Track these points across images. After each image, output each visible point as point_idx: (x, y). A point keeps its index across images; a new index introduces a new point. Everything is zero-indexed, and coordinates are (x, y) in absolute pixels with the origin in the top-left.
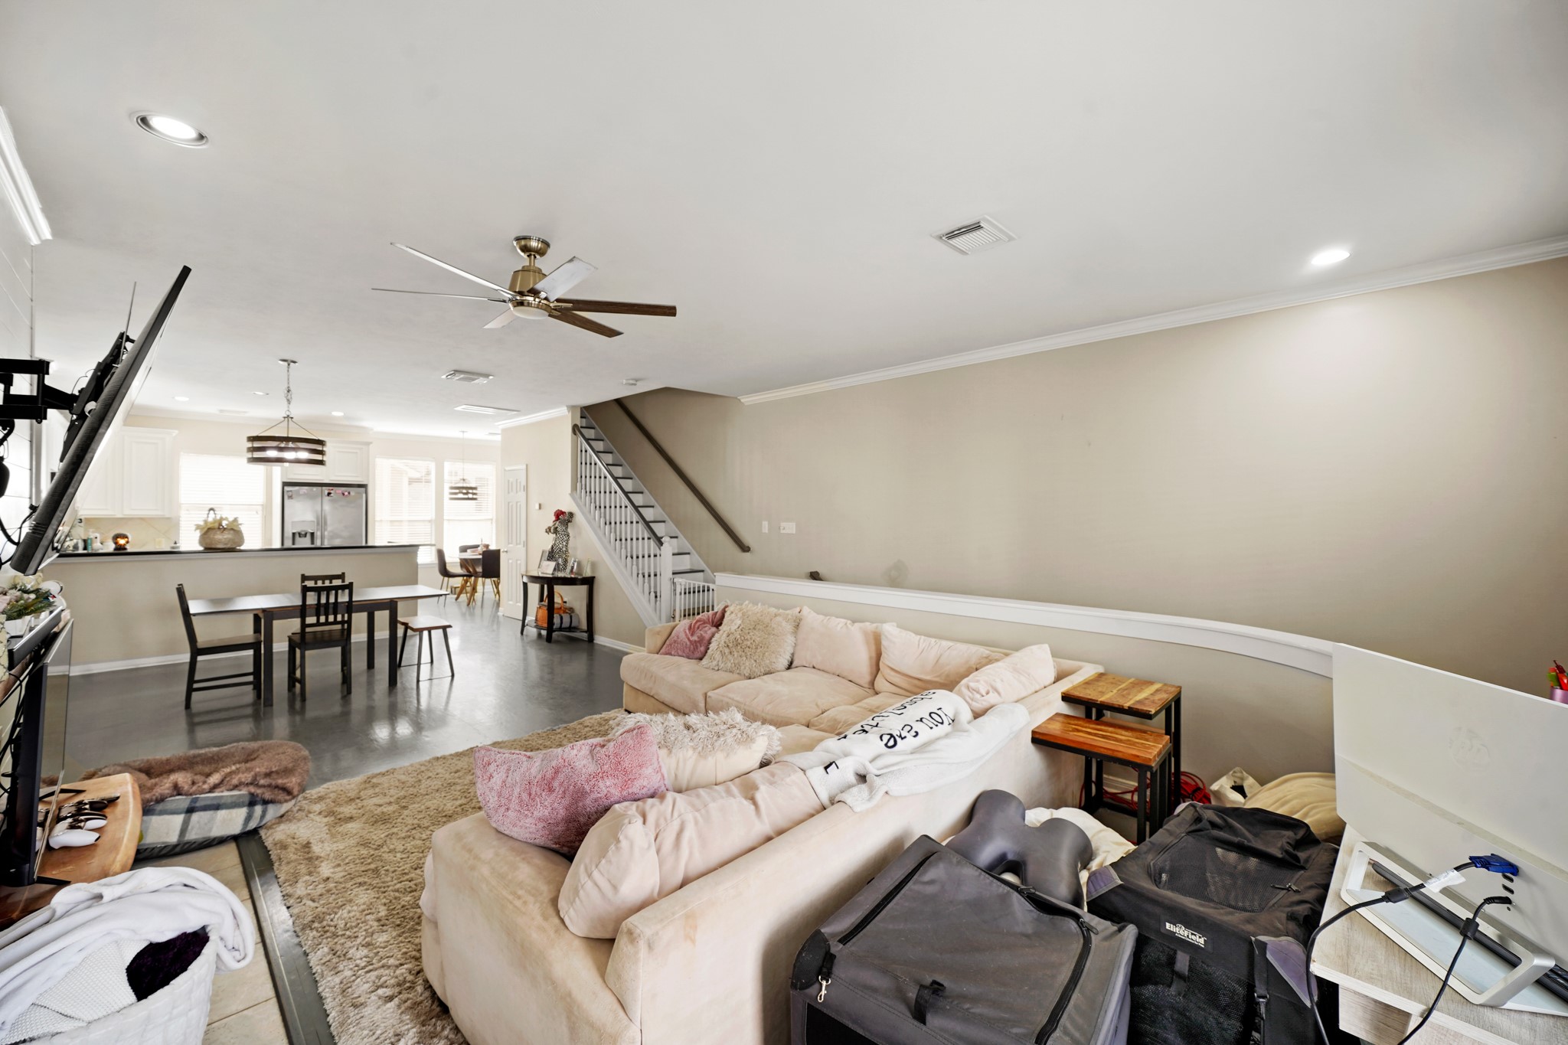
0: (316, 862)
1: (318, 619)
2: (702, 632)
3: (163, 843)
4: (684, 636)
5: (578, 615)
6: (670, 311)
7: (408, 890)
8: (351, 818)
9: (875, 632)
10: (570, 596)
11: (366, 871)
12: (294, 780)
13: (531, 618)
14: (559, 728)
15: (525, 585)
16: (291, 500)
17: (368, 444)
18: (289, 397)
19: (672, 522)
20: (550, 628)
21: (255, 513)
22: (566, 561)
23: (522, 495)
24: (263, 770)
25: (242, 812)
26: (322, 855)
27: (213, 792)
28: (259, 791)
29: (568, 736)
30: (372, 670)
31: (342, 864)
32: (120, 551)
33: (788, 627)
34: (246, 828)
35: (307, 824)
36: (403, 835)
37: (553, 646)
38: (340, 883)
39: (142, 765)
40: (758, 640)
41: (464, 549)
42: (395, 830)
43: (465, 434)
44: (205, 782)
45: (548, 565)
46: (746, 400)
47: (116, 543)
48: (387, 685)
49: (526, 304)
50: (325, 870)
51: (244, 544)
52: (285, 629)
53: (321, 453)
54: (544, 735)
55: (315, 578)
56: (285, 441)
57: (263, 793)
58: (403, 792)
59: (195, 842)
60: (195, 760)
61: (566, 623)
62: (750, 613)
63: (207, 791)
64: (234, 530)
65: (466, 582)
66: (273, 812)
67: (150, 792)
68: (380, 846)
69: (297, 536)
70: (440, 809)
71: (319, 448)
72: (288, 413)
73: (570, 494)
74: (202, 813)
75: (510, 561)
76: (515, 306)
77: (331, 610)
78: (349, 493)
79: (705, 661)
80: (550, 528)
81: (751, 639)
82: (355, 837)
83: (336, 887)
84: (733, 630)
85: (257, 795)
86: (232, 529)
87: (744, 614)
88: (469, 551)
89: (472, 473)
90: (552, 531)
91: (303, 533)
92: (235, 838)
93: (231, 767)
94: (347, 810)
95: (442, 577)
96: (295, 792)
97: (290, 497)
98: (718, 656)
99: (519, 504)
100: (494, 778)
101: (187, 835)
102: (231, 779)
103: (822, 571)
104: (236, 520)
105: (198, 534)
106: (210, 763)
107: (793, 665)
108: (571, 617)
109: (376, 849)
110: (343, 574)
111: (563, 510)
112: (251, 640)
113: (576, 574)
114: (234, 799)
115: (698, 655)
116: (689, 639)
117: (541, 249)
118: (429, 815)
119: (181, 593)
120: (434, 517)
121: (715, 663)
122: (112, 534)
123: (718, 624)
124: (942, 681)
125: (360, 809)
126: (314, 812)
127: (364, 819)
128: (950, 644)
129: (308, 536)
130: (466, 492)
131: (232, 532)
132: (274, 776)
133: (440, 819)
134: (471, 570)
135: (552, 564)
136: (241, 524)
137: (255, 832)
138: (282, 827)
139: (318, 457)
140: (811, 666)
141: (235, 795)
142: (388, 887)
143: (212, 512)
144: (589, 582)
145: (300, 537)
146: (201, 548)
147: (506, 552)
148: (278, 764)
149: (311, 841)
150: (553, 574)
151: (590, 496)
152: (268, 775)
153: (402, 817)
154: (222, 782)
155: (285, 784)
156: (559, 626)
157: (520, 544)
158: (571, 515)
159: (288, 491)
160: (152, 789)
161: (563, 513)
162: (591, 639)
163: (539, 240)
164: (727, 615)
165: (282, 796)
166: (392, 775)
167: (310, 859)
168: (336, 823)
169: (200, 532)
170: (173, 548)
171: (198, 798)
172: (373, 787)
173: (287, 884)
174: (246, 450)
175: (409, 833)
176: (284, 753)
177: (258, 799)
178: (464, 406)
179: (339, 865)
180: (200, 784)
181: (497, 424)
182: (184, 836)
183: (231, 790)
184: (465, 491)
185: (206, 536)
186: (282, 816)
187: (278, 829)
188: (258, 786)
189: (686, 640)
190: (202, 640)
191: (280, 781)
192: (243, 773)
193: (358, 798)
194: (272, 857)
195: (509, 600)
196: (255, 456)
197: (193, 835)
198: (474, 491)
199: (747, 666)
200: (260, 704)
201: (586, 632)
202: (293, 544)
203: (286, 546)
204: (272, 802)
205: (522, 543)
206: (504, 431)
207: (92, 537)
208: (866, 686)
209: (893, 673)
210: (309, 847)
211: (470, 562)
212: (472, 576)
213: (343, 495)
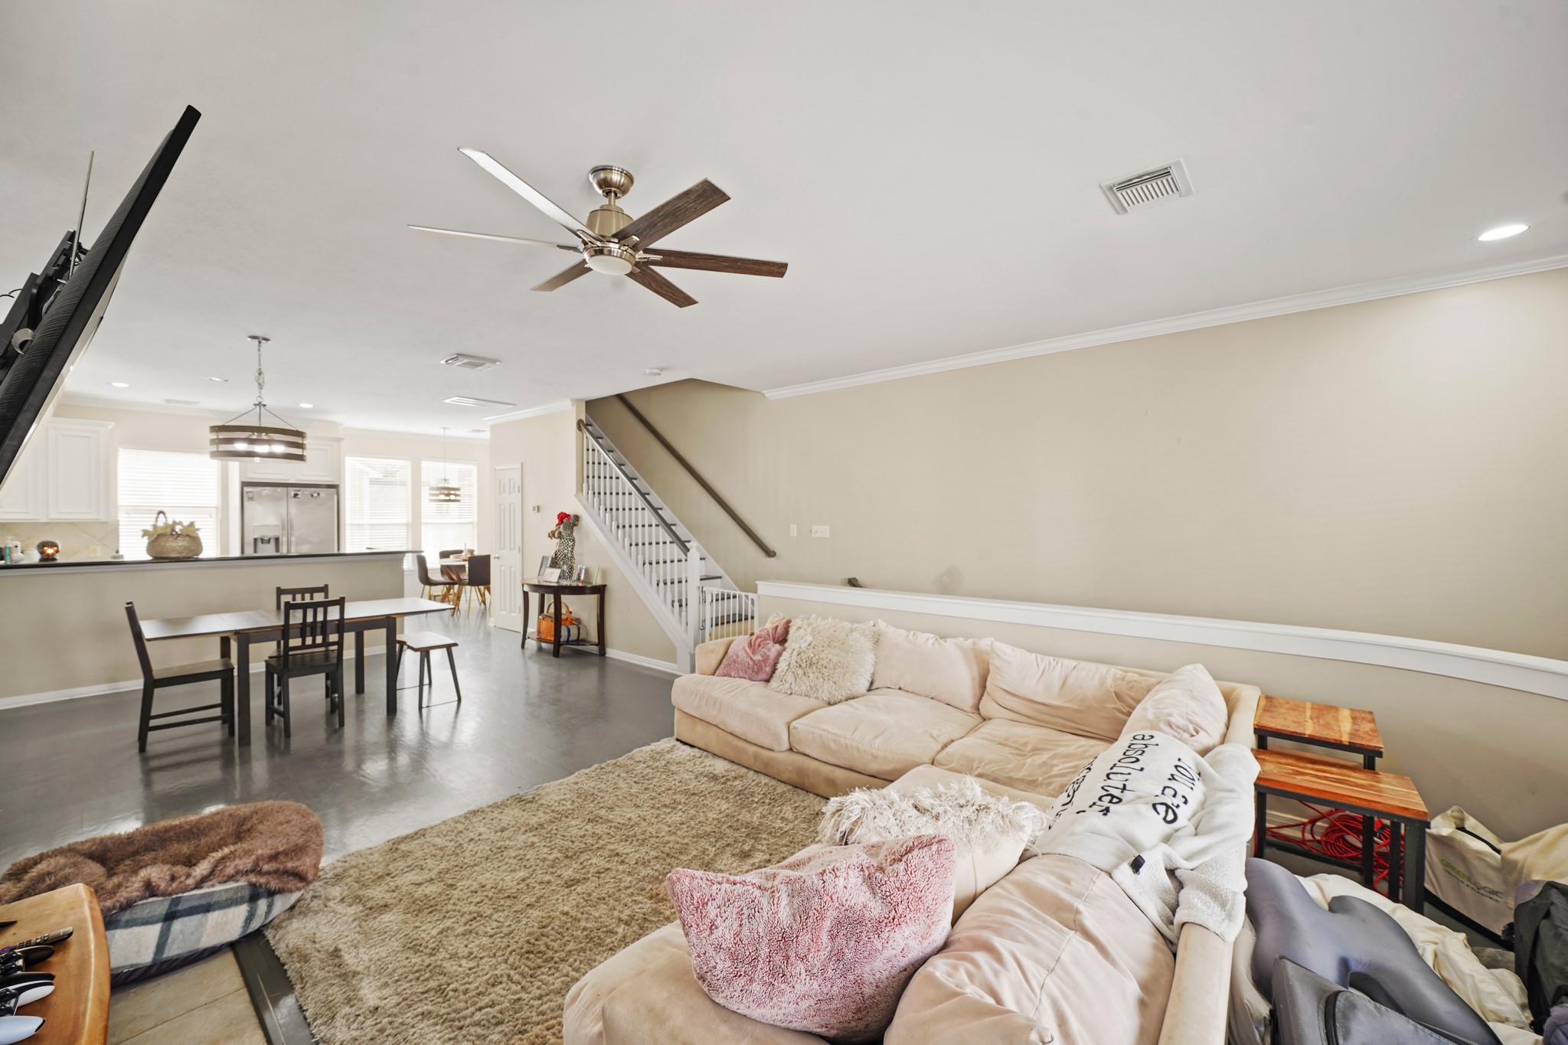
0: (354, 982)
1: (304, 641)
2: (764, 650)
3: (132, 966)
4: (745, 655)
5: (586, 627)
6: (777, 270)
7: (493, 1021)
8: (386, 906)
9: (974, 649)
10: (581, 607)
11: (426, 992)
12: (308, 860)
13: (532, 629)
14: (608, 765)
15: (526, 594)
16: (250, 502)
17: (339, 440)
18: (261, 380)
19: (683, 524)
20: (557, 643)
21: (208, 516)
22: (571, 568)
23: (517, 496)
24: (267, 851)
25: (243, 910)
26: (360, 969)
27: (201, 888)
28: (262, 880)
29: (622, 775)
30: (362, 696)
31: (390, 981)
32: (47, 562)
33: (868, 644)
34: (246, 930)
35: (329, 918)
36: (462, 929)
37: (560, 661)
38: (396, 1016)
39: (94, 848)
40: (835, 659)
41: (445, 555)
42: (448, 923)
43: (447, 431)
44: (188, 876)
45: (552, 573)
46: (771, 394)
47: (42, 553)
48: (385, 713)
49: (606, 252)
50: (369, 994)
51: (204, 551)
52: (262, 654)
53: (301, 446)
54: (594, 775)
55: (293, 592)
56: (258, 432)
57: (268, 882)
58: (445, 863)
59: (177, 959)
60: (167, 835)
61: (574, 636)
62: (821, 628)
63: (193, 886)
64: (191, 536)
65: (449, 590)
66: (281, 904)
67: (111, 898)
68: (434, 952)
69: (259, 542)
70: (499, 887)
71: (299, 440)
72: (259, 400)
73: (575, 496)
74: (186, 919)
75: (503, 568)
76: (592, 256)
77: (319, 630)
78: (318, 494)
79: (774, 683)
80: (553, 533)
81: (827, 657)
82: (398, 936)
83: (391, 1023)
84: (803, 648)
85: (260, 885)
86: (188, 535)
87: (813, 630)
88: (451, 556)
89: (452, 473)
90: (556, 535)
91: (266, 539)
92: (232, 946)
93: (222, 849)
94: (378, 893)
95: (423, 585)
96: (310, 877)
97: (251, 499)
98: (790, 678)
99: (512, 506)
100: (720, 929)
101: (166, 951)
102: (225, 866)
103: (861, 578)
104: (192, 524)
105: (146, 540)
106: (189, 839)
107: (874, 687)
108: (579, 629)
109: (431, 955)
110: (326, 586)
111: (568, 513)
112: (219, 668)
113: (583, 582)
114: (230, 895)
115: (764, 676)
116: (751, 659)
117: (623, 185)
118: (487, 896)
119: (131, 612)
120: (410, 521)
121: (787, 686)
122: (37, 542)
123: (782, 640)
124: (1076, 707)
125: (393, 891)
126: (334, 899)
127: (402, 907)
128: (1074, 663)
129: (272, 542)
130: (448, 494)
131: (187, 538)
132: (282, 858)
133: (502, 902)
134: (454, 577)
135: (557, 572)
136: (198, 530)
137: (259, 933)
138: (296, 924)
139: (297, 451)
140: (897, 687)
141: (231, 889)
142: (465, 1018)
143: (161, 515)
144: (600, 591)
145: (262, 543)
146: (149, 558)
147: (498, 558)
148: (284, 841)
149: (340, 946)
150: (558, 582)
151: (599, 498)
152: (274, 857)
153: (451, 902)
154: (212, 873)
155: (297, 867)
156: (566, 639)
157: (514, 549)
158: (577, 518)
159: (248, 492)
160: (115, 893)
161: (568, 516)
162: (602, 653)
163: (622, 172)
164: (792, 630)
165: (292, 883)
166: (423, 838)
167: (344, 976)
168: (367, 915)
169: (148, 539)
170: (115, 557)
171: (180, 897)
172: (403, 856)
173: (319, 1022)
174: (208, 442)
175: (468, 927)
176: (288, 822)
177: (261, 890)
178: (455, 398)
179: (386, 984)
180: (183, 878)
181: (485, 419)
182: (163, 953)
183: (225, 882)
184: (446, 492)
185: (156, 544)
186: (292, 908)
187: (289, 928)
188: (260, 873)
189: (749, 659)
190: (158, 669)
191: (290, 865)
192: (240, 858)
193: (388, 875)
194: (289, 973)
195: (501, 610)
196: (220, 449)
197: (172, 951)
198: (457, 492)
199: (826, 691)
200: (233, 742)
201: (597, 645)
202: (255, 552)
203: (246, 554)
204: (281, 891)
205: (517, 548)
206: (493, 427)
207: (10, 545)
208: (969, 710)
209: (1009, 697)
210: (340, 957)
211: (453, 569)
212: (456, 584)
213: (312, 495)
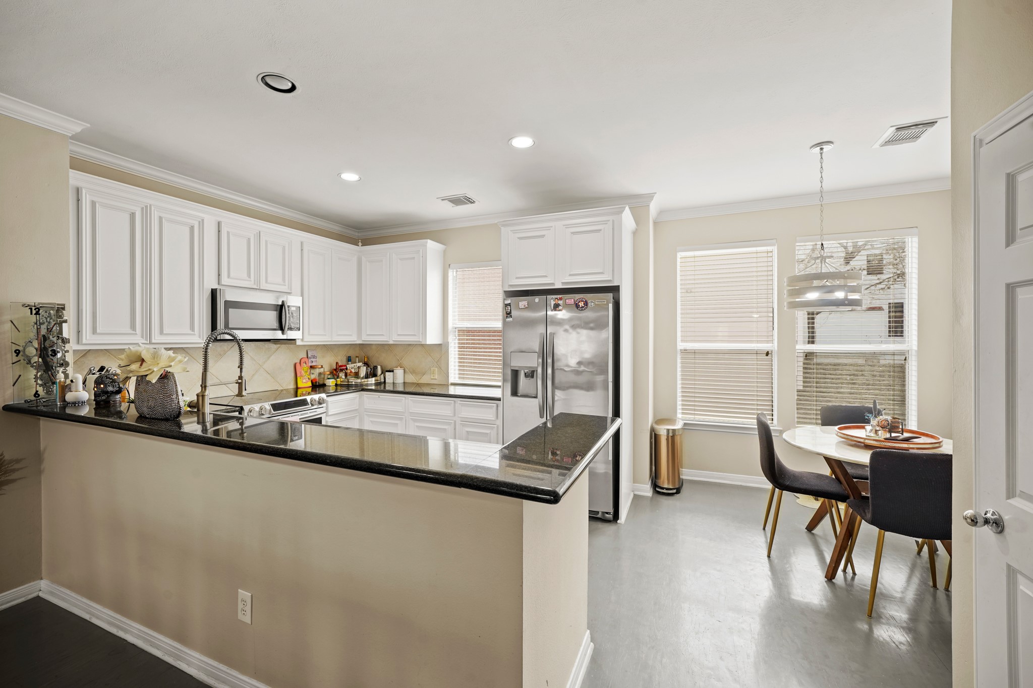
97: (509, 313)
213: (577, 306)
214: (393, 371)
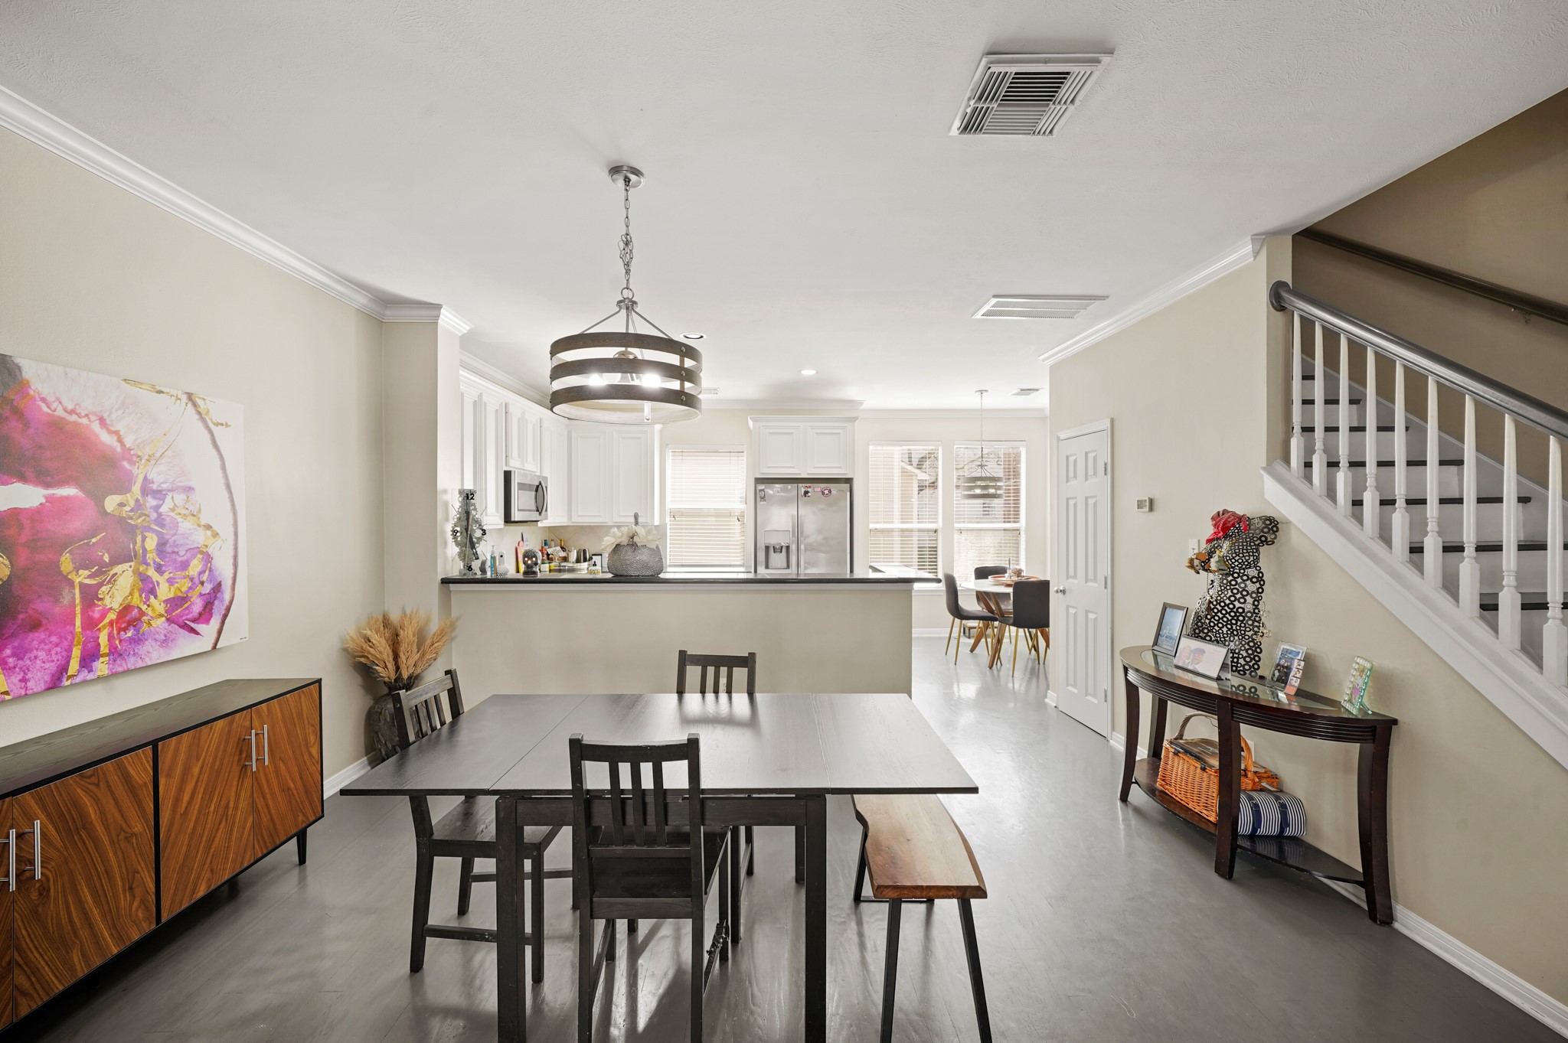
15: (1129, 689)
16: (763, 504)
22: (1258, 653)
23: (1101, 484)
41: (982, 573)
65: (987, 629)
69: (772, 550)
75: (1073, 611)
78: (829, 491)
80: (1201, 560)
88: (990, 578)
90: (1210, 566)
91: (778, 546)
95: (952, 617)
97: (764, 499)
99: (1092, 502)
111: (1240, 516)
129: (784, 550)
130: (986, 486)
134: (994, 611)
135: (1214, 656)
144: (1370, 735)
145: (775, 552)
147: (1063, 592)
157: (1095, 584)
158: (1271, 526)
159: (761, 491)
161: (1242, 521)
162: (1378, 910)
178: (992, 304)
181: (1042, 356)
184: (984, 483)
185: (616, 557)
195: (1069, 684)
198: (998, 484)
201: (1361, 886)
211: (992, 596)
212: (996, 620)
213: (823, 493)
214: (601, 555)
